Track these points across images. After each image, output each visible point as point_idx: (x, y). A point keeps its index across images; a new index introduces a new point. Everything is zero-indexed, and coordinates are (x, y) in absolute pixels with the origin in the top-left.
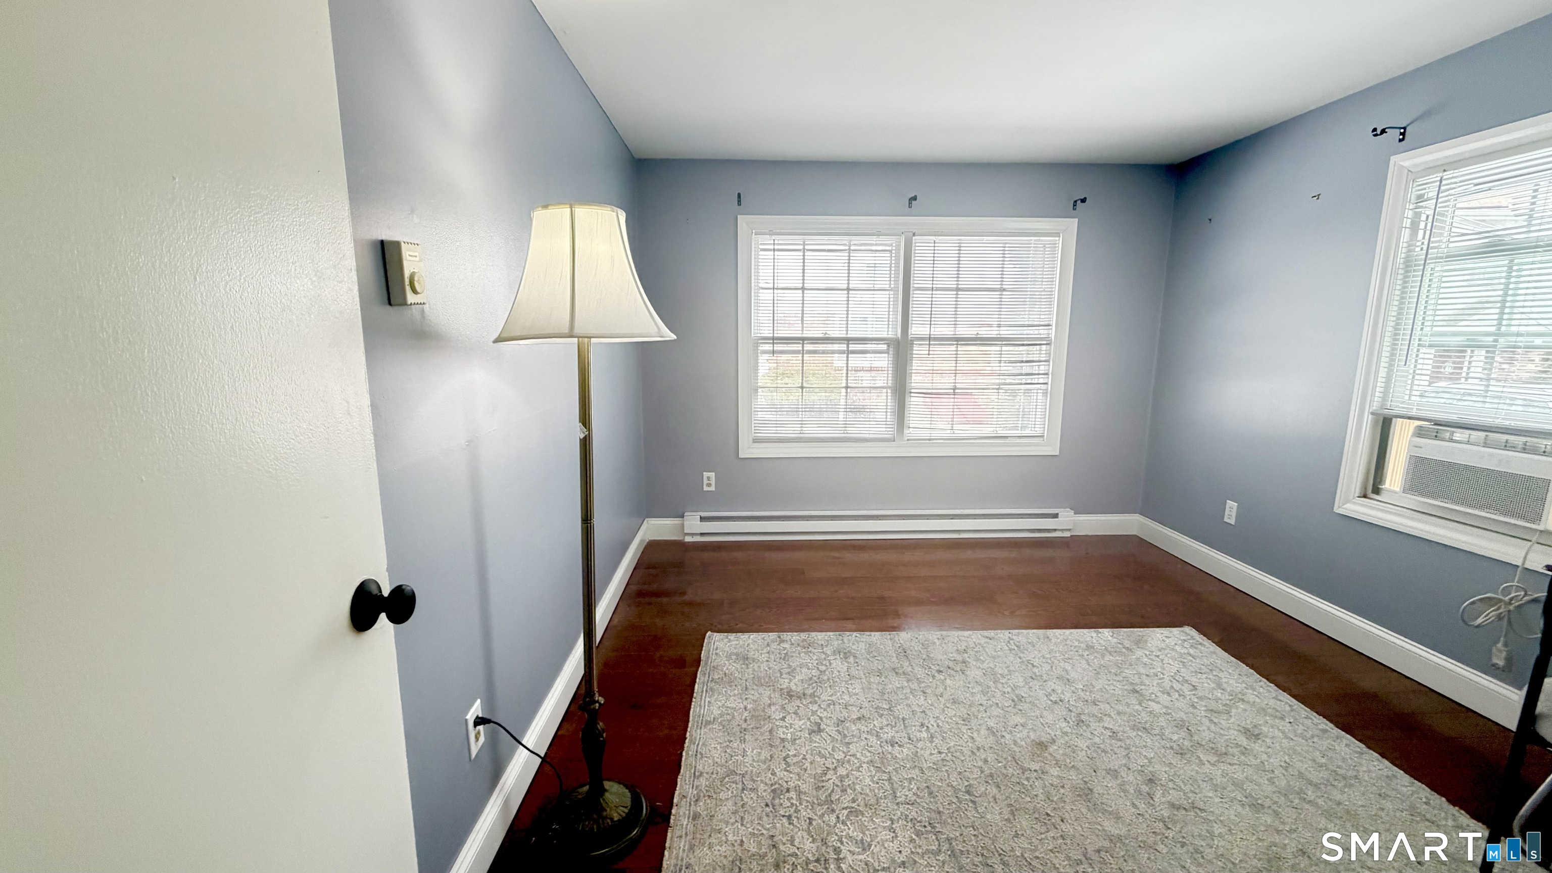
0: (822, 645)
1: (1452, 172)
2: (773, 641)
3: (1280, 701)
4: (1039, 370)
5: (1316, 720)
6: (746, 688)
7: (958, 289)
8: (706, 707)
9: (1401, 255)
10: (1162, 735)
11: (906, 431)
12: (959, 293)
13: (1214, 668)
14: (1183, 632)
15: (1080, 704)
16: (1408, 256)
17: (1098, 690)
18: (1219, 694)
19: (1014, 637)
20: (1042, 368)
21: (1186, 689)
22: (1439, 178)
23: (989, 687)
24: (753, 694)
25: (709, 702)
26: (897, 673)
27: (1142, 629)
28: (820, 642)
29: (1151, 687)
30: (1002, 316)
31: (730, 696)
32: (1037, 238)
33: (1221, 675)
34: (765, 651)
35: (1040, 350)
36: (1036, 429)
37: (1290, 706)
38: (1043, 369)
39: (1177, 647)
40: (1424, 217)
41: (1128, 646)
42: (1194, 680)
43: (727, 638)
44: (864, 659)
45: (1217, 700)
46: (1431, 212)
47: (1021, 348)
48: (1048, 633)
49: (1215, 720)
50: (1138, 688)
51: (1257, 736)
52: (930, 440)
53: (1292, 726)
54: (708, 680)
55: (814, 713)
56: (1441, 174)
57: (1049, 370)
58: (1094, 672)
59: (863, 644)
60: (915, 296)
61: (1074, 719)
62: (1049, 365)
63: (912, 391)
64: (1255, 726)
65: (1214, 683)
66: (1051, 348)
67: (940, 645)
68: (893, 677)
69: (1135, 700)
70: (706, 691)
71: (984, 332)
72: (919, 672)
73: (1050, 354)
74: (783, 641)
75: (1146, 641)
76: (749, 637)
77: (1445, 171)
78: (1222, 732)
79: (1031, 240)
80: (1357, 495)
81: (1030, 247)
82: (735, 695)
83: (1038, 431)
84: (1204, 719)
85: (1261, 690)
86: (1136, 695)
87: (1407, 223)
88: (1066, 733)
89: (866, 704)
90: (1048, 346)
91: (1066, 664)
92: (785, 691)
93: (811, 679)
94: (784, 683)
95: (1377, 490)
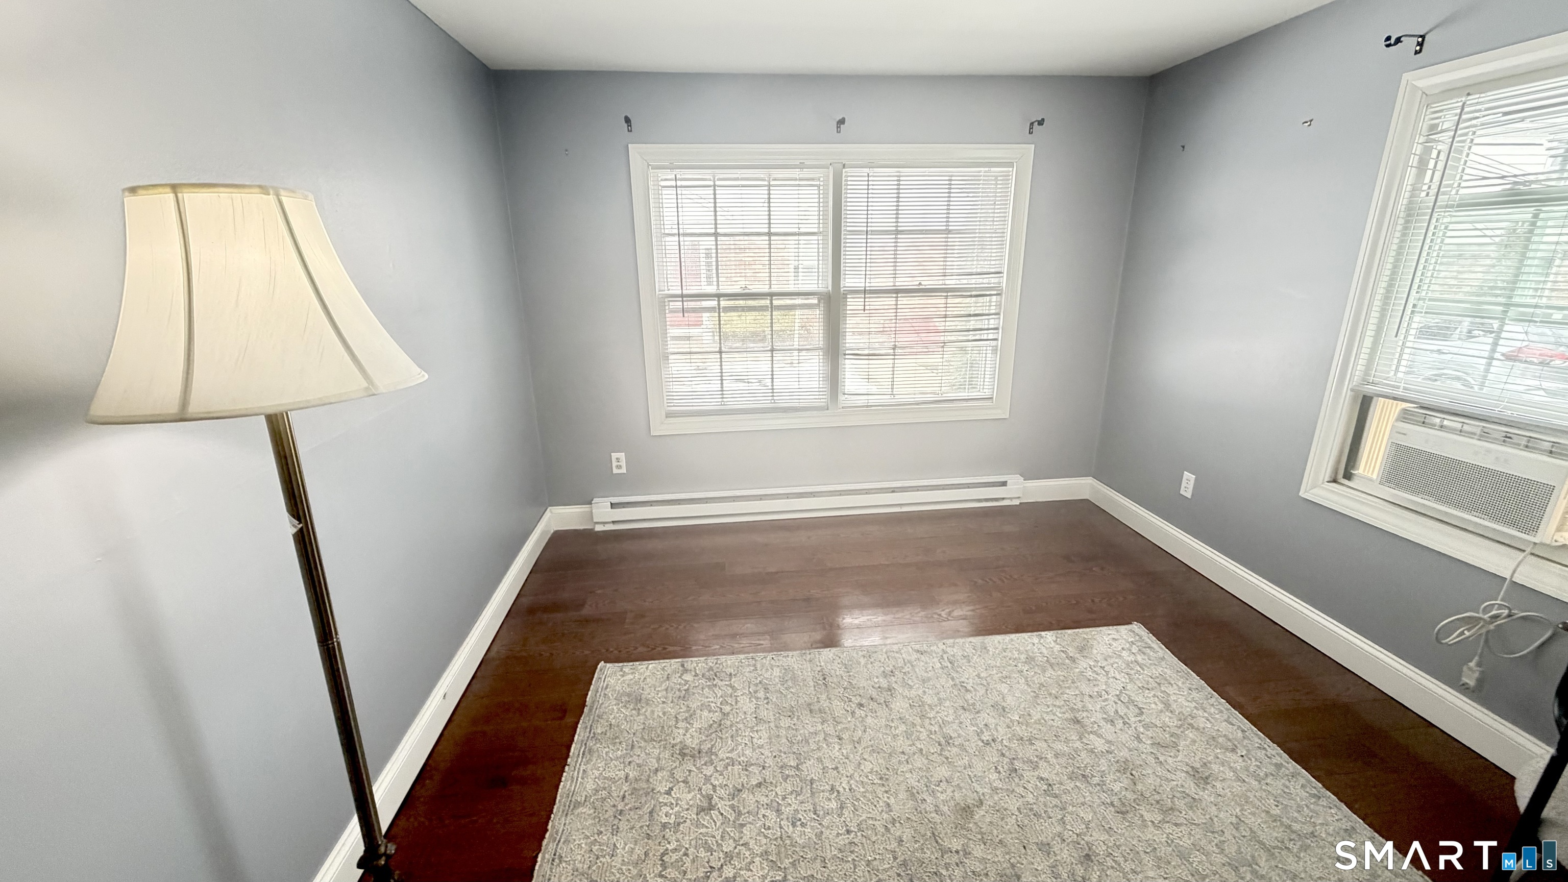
0: (731, 674)
1: (1478, 96)
2: (675, 672)
3: (1233, 725)
4: (989, 324)
5: (1270, 752)
6: (633, 747)
7: (898, 232)
8: (579, 779)
9: (1404, 201)
10: (1101, 784)
11: (841, 398)
12: (899, 236)
13: (1163, 682)
14: (1131, 630)
15: (1015, 745)
16: (1410, 202)
17: (1035, 723)
18: (1167, 719)
19: (949, 650)
20: (992, 321)
21: (1132, 713)
22: (1461, 104)
23: (914, 725)
24: (639, 757)
25: (584, 770)
26: (811, 711)
27: (1088, 630)
28: (729, 670)
29: (1094, 715)
30: (948, 263)
31: (612, 760)
32: (987, 169)
33: (1170, 690)
34: (663, 687)
35: (990, 301)
36: (985, 390)
37: (1243, 731)
38: (993, 323)
39: (1124, 654)
40: (1434, 154)
41: (1071, 655)
42: (1139, 699)
43: (621, 670)
44: (776, 691)
45: (1163, 728)
46: (1444, 147)
47: (968, 300)
48: (986, 641)
49: (1162, 759)
50: (1079, 715)
51: (1206, 780)
52: (867, 406)
53: (1244, 761)
54: (588, 737)
55: (707, 779)
56: (1463, 99)
57: (999, 324)
58: (1032, 694)
59: (778, 670)
60: (848, 240)
61: (1006, 767)
62: (999, 318)
63: (847, 352)
64: (1205, 764)
65: (1162, 702)
66: (1001, 298)
67: (866, 666)
68: (807, 719)
69: (1076, 734)
70: (583, 754)
71: (927, 283)
72: (838, 707)
73: (1000, 305)
74: (686, 671)
75: (1092, 647)
76: (647, 668)
77: (1469, 94)
78: (1169, 776)
79: (980, 172)
80: (1327, 479)
81: (980, 180)
82: (617, 759)
83: (987, 393)
84: (1149, 758)
85: (1212, 710)
86: (1077, 726)
87: (1414, 161)
88: (995, 790)
89: (769, 762)
90: (999, 297)
91: (1004, 685)
92: (678, 747)
93: (711, 726)
94: (678, 736)
95: (1348, 476)
